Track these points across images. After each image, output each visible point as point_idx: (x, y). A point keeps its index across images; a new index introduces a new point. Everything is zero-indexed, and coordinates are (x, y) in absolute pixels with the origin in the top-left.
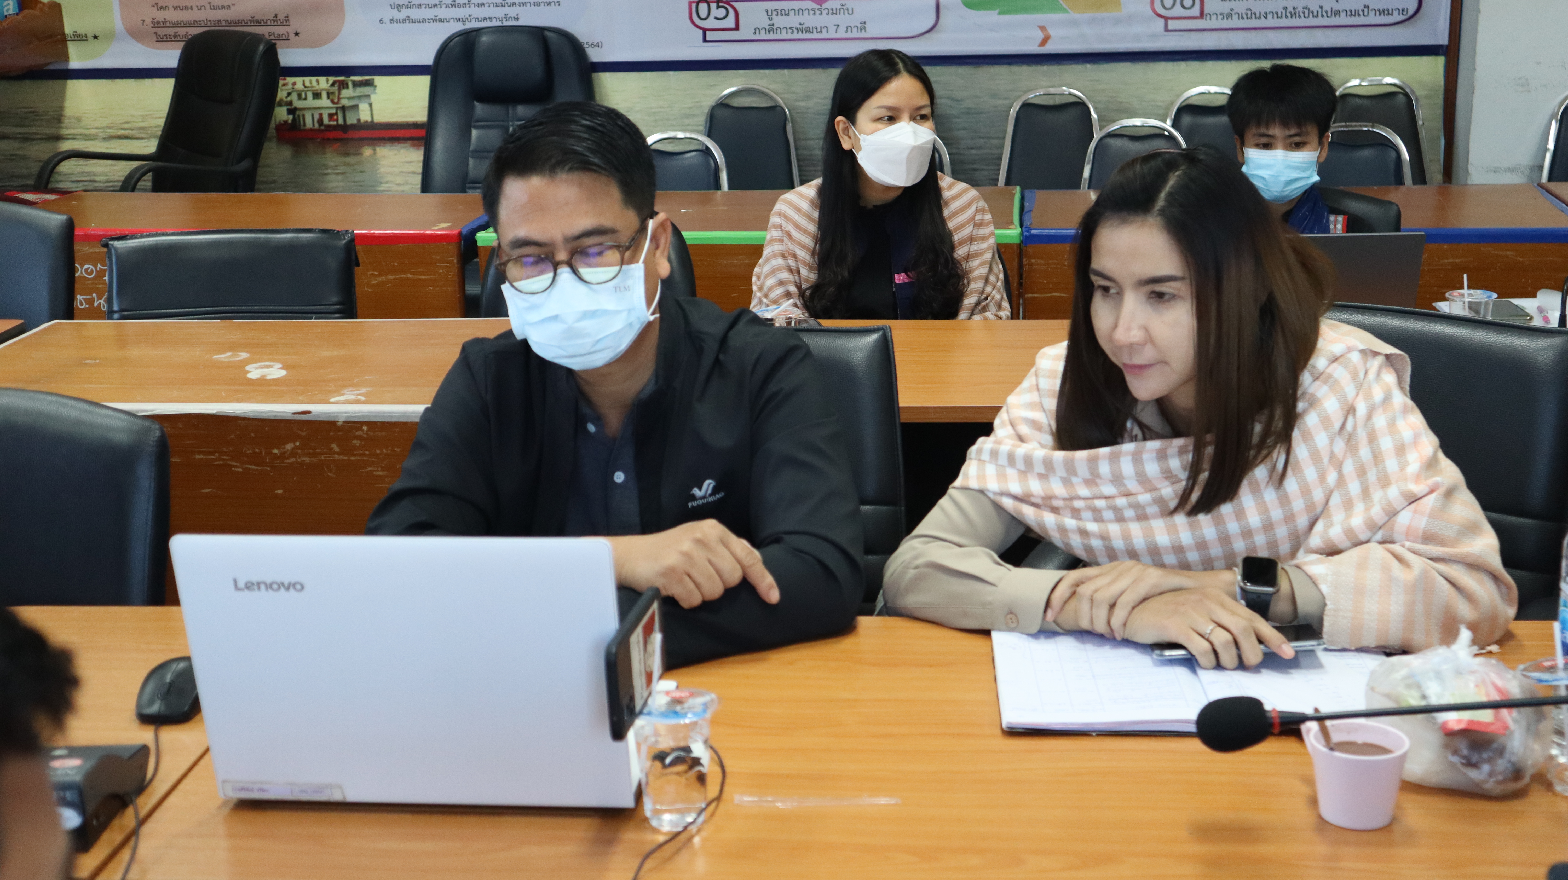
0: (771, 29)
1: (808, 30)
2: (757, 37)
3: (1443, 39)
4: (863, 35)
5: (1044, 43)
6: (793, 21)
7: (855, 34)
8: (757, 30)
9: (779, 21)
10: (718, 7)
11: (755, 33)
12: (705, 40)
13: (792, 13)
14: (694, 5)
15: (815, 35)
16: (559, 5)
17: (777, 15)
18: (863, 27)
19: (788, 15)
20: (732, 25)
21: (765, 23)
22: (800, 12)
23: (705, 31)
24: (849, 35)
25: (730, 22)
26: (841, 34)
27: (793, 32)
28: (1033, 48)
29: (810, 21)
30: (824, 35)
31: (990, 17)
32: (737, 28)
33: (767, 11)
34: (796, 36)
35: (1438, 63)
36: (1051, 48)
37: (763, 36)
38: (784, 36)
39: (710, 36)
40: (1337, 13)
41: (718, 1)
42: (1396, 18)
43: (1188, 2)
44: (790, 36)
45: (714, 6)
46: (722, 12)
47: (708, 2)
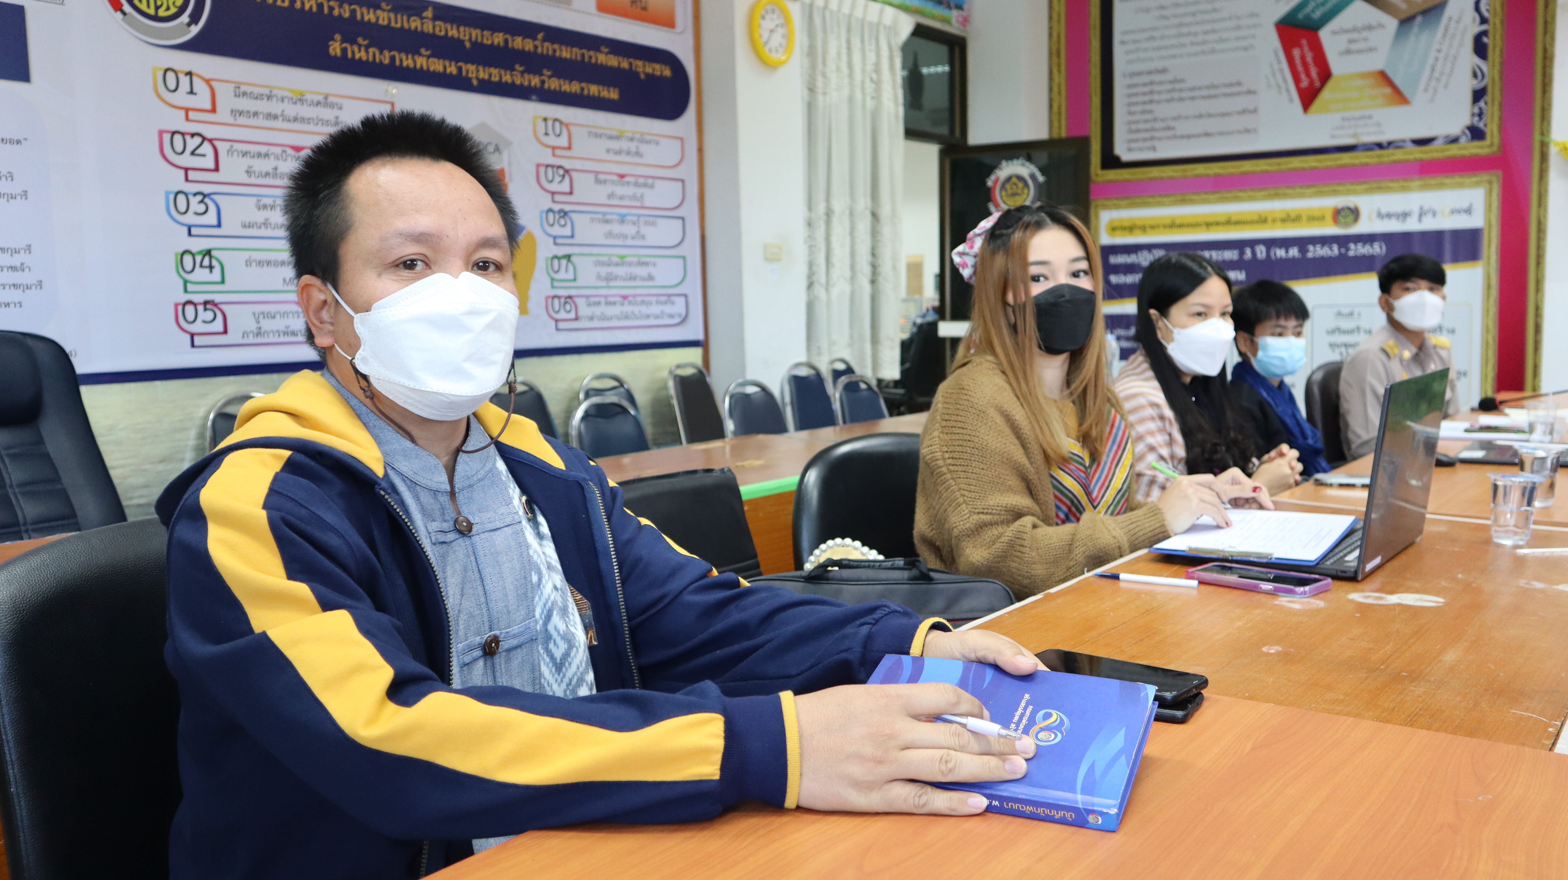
0: (259, 334)
1: (294, 333)
2: (246, 341)
3: (701, 336)
6: (277, 324)
8: (245, 334)
9: (267, 325)
10: (205, 309)
11: (243, 337)
12: (193, 345)
13: (278, 316)
14: (180, 308)
15: (299, 338)
16: (21, 306)
17: (264, 317)
19: (274, 317)
20: (221, 328)
21: (252, 326)
22: (285, 314)
23: (192, 335)
25: (218, 326)
27: (279, 335)
29: (296, 324)
32: (225, 332)
33: (254, 314)
34: (283, 339)
35: (701, 352)
37: (251, 340)
38: (271, 339)
39: (198, 340)
40: (648, 316)
41: (206, 303)
42: (677, 320)
43: (568, 307)
44: (276, 339)
45: (200, 308)
46: (209, 315)
47: (195, 305)
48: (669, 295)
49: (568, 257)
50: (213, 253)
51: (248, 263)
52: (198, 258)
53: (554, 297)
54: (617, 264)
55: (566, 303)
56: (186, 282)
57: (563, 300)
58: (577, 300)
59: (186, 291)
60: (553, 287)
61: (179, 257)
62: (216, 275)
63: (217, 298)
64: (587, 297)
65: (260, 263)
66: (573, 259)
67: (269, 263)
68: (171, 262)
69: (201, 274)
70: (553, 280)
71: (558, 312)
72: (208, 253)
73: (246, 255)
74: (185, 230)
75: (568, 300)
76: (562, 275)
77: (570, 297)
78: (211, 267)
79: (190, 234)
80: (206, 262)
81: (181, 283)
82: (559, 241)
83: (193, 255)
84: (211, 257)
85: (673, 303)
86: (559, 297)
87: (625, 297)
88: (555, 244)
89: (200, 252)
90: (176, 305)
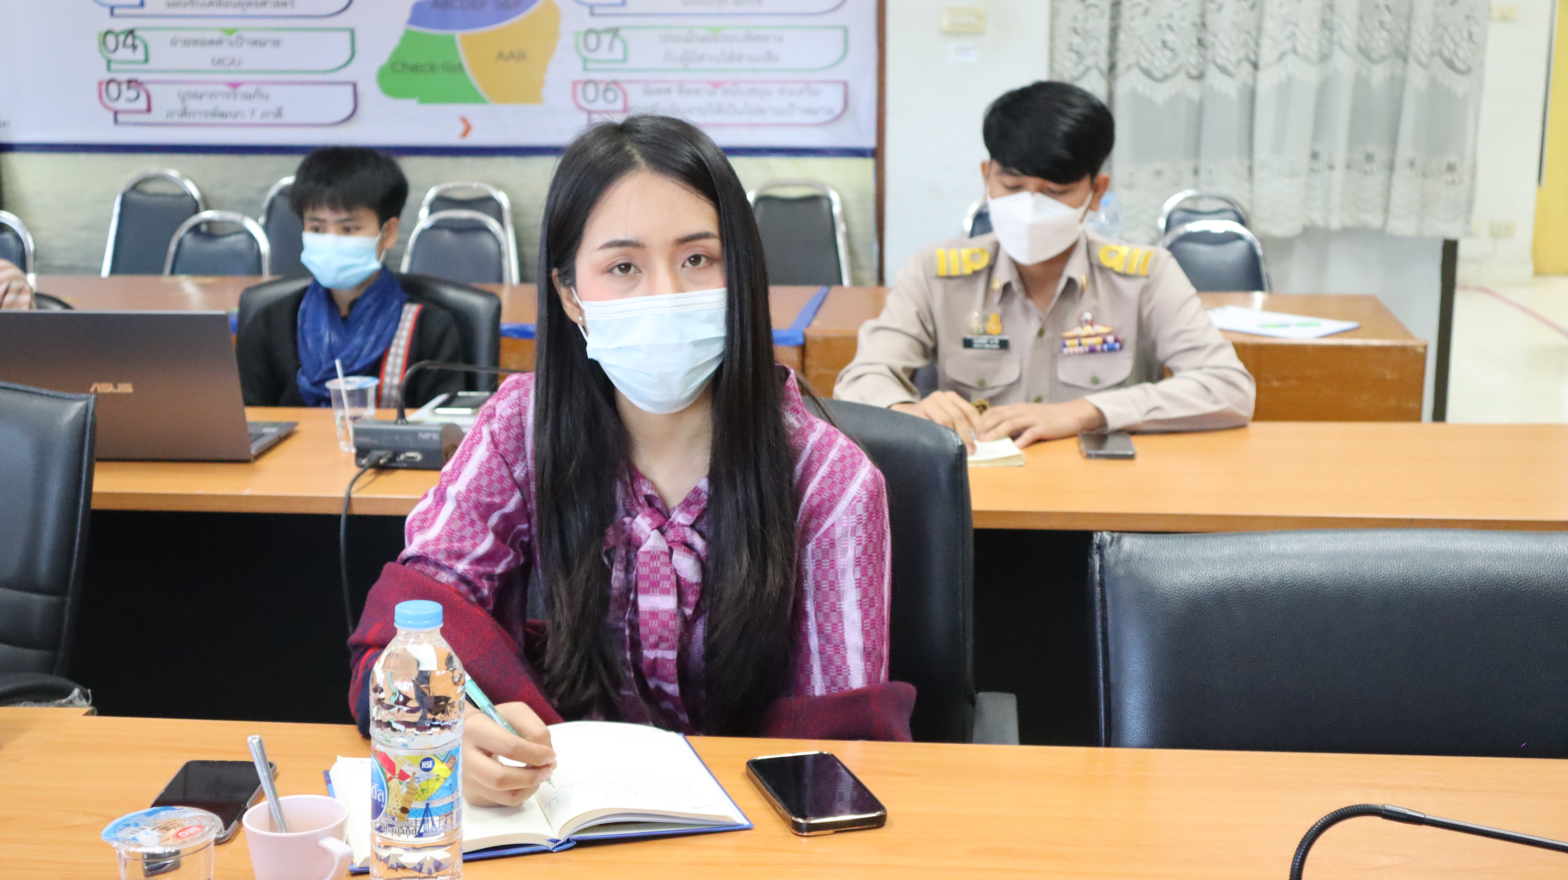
0: (184, 113)
1: (223, 115)
2: (170, 120)
3: (869, 142)
4: (278, 121)
5: (465, 134)
6: (207, 105)
7: (271, 120)
8: (170, 114)
9: (193, 105)
10: (129, 88)
11: (168, 116)
12: (116, 122)
13: (205, 97)
14: (104, 87)
15: (229, 120)
17: (190, 97)
18: (279, 113)
19: (201, 97)
20: (144, 107)
21: (177, 106)
22: (213, 95)
23: (116, 113)
24: (264, 121)
25: (142, 104)
26: (257, 119)
27: (206, 116)
28: (453, 139)
29: (226, 105)
30: (239, 120)
31: (409, 106)
32: (149, 110)
33: (180, 94)
34: (210, 120)
35: (867, 165)
36: (475, 139)
37: (176, 119)
38: (197, 119)
39: (121, 117)
40: (762, 111)
41: (129, 82)
42: (823, 117)
43: (610, 96)
44: (203, 120)
45: (124, 87)
46: (132, 94)
47: (119, 84)
48: (808, 83)
49: (615, 32)
50: (137, 33)
51: (174, 42)
52: (121, 38)
53: (587, 83)
54: (704, 39)
55: (606, 90)
56: (109, 62)
57: (602, 87)
58: (627, 87)
59: (109, 69)
60: (585, 69)
61: (102, 38)
62: (140, 54)
63: (141, 77)
64: (646, 83)
65: (186, 43)
66: (623, 33)
67: (196, 42)
68: (95, 42)
69: (124, 54)
70: (585, 61)
71: (594, 100)
72: (131, 32)
73: (171, 35)
74: (107, 11)
75: (612, 86)
76: (603, 53)
77: (615, 83)
78: (134, 47)
79: (112, 14)
80: (129, 41)
81: (104, 63)
82: (598, 11)
83: (117, 35)
84: (134, 37)
85: (816, 93)
86: (596, 83)
87: (717, 85)
88: (592, 14)
89: (123, 32)
90: (100, 84)
